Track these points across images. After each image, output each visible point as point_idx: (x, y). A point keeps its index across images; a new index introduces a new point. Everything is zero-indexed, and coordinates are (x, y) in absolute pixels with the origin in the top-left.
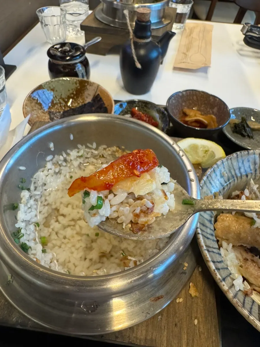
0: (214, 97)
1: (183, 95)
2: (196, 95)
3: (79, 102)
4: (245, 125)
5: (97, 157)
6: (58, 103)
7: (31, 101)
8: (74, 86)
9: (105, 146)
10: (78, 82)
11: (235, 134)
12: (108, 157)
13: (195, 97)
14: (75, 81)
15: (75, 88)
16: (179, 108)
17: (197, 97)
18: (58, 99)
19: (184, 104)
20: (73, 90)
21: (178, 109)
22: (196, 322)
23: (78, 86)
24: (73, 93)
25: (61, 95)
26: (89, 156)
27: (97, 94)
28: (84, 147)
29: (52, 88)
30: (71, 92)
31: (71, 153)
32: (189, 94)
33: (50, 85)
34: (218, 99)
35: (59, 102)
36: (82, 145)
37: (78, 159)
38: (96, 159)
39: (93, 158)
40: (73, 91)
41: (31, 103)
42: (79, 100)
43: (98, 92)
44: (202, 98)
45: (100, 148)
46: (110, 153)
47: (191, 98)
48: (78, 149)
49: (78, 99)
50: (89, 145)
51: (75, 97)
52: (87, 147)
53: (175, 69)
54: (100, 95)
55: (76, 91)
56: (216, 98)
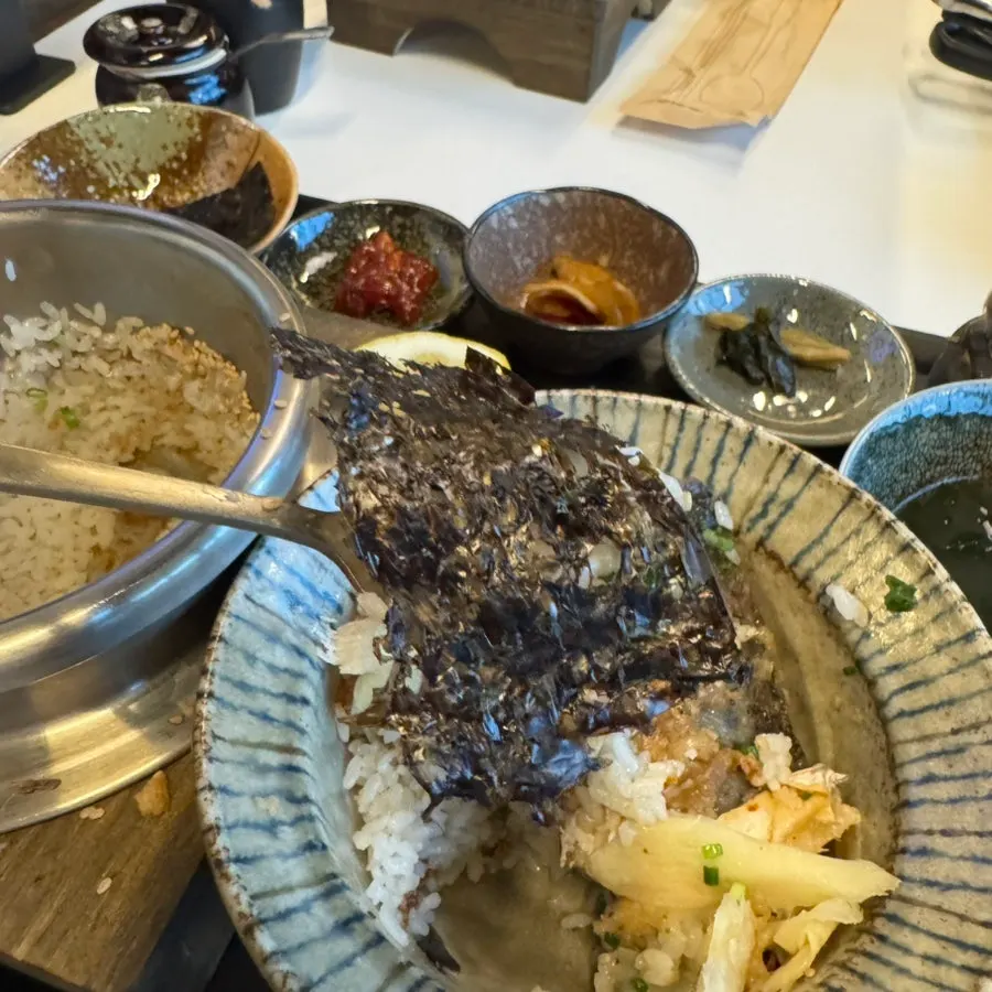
0: (667, 222)
1: (555, 205)
2: (606, 210)
3: (195, 188)
4: (762, 339)
5: (112, 357)
6: (123, 187)
7: (20, 170)
8: (183, 134)
9: (135, 321)
10: (196, 120)
11: (725, 370)
12: (145, 361)
13: (602, 219)
14: (188, 114)
15: (187, 141)
16: (540, 249)
17: (609, 221)
18: (122, 175)
19: (559, 239)
20: (180, 146)
21: (535, 254)
22: (105, 885)
23: (197, 135)
24: (177, 159)
25: (137, 160)
26: (82, 348)
27: (253, 164)
28: (64, 312)
29: (104, 133)
30: (172, 151)
31: (15, 327)
32: (578, 202)
33: (100, 126)
34: (675, 232)
35: (126, 184)
36: (59, 307)
37: (44, 351)
38: (111, 363)
39: (101, 357)
40: (179, 151)
41: (18, 178)
42: (197, 184)
43: (259, 158)
44: (626, 225)
45: (120, 325)
46: (148, 344)
47: (589, 220)
48: (45, 316)
49: (195, 180)
50: (79, 307)
51: (185, 172)
52: (75, 315)
53: (628, 122)
54: (265, 165)
55: (189, 153)
56: (670, 228)
